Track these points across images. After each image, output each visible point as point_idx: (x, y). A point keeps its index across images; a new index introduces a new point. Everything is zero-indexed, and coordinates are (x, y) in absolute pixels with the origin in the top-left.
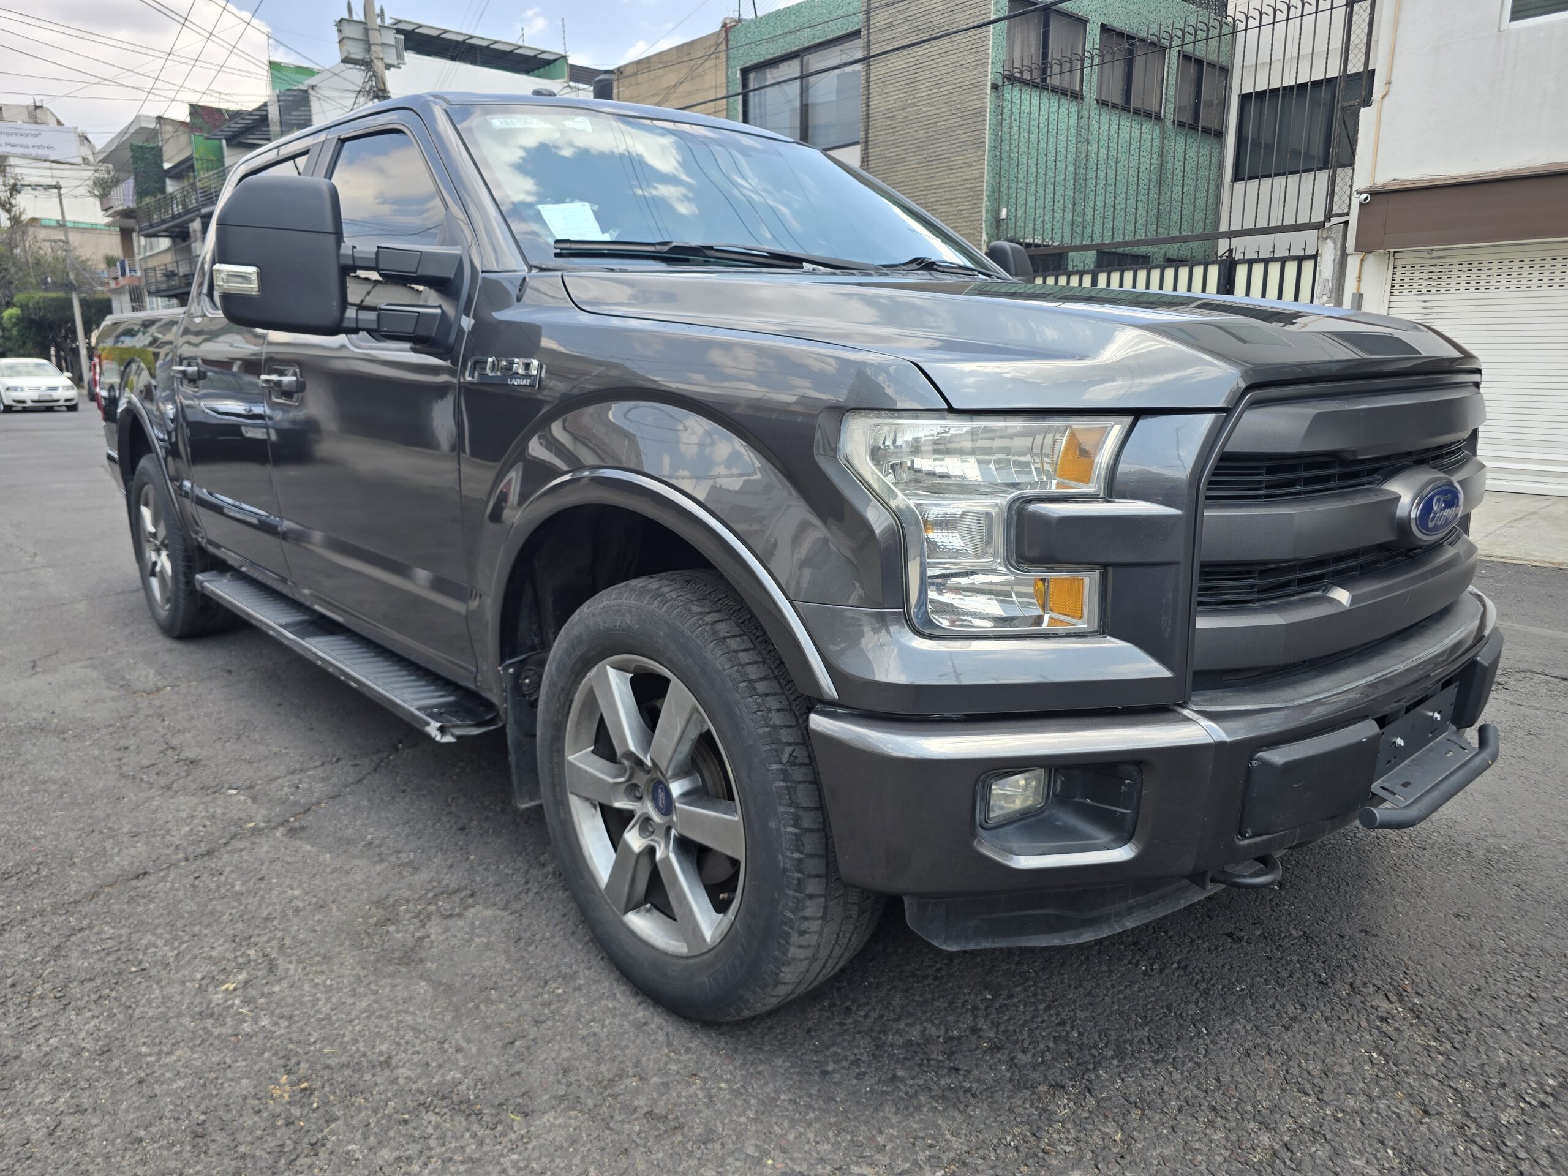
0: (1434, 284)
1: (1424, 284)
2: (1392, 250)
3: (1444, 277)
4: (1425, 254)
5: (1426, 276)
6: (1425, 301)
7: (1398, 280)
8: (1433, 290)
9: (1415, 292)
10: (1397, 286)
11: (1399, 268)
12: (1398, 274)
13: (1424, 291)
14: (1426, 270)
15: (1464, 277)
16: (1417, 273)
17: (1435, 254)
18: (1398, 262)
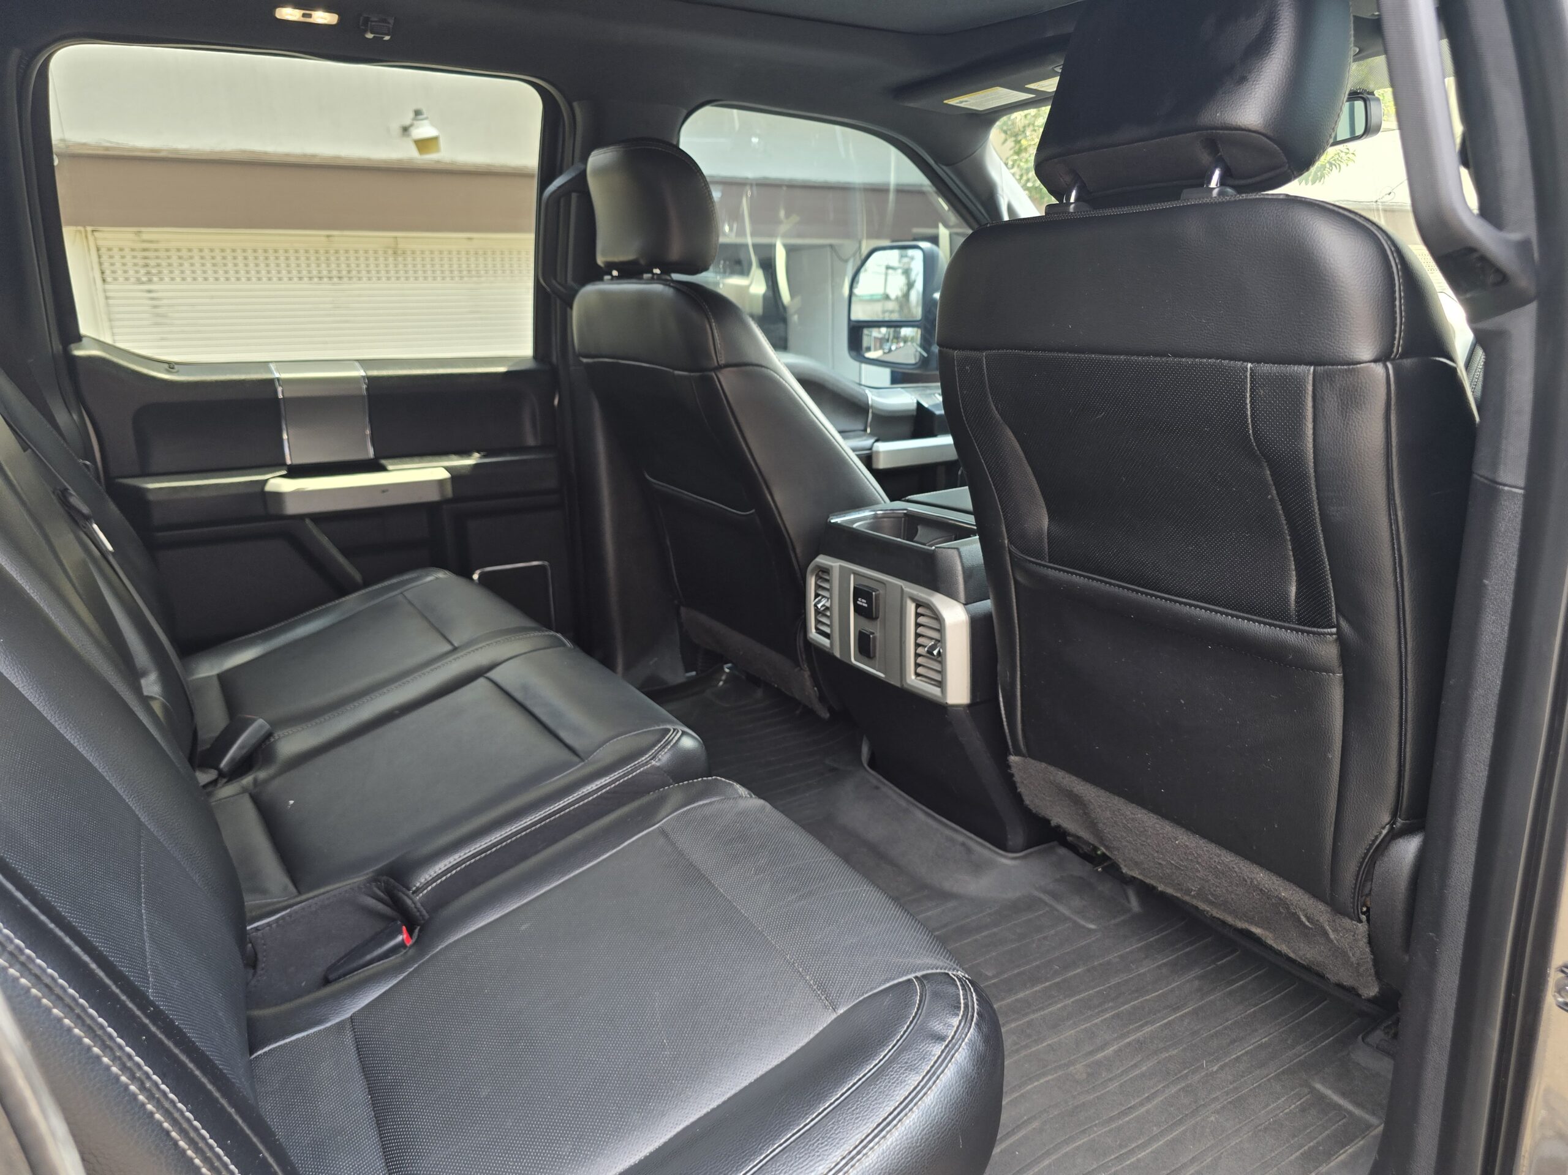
0: (154, 271)
1: (143, 271)
2: (89, 229)
3: (164, 263)
4: (132, 236)
5: (141, 262)
6: (150, 291)
7: (106, 265)
8: (155, 279)
9: (132, 280)
10: (108, 272)
11: (103, 251)
12: (105, 258)
13: (144, 279)
14: (140, 254)
15: (186, 265)
16: (128, 258)
17: (145, 237)
18: (100, 243)
